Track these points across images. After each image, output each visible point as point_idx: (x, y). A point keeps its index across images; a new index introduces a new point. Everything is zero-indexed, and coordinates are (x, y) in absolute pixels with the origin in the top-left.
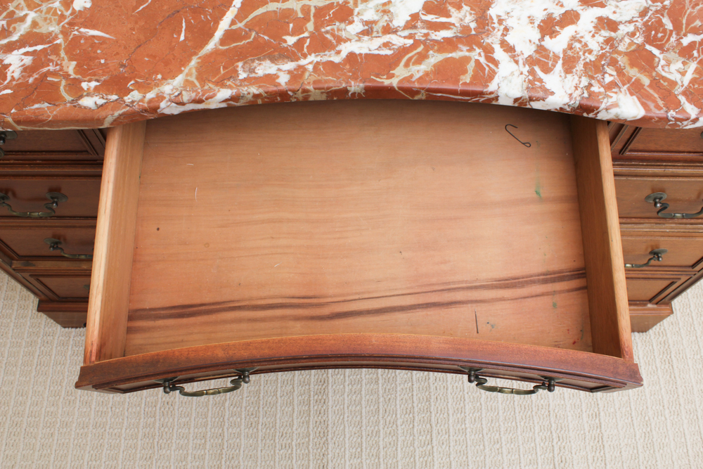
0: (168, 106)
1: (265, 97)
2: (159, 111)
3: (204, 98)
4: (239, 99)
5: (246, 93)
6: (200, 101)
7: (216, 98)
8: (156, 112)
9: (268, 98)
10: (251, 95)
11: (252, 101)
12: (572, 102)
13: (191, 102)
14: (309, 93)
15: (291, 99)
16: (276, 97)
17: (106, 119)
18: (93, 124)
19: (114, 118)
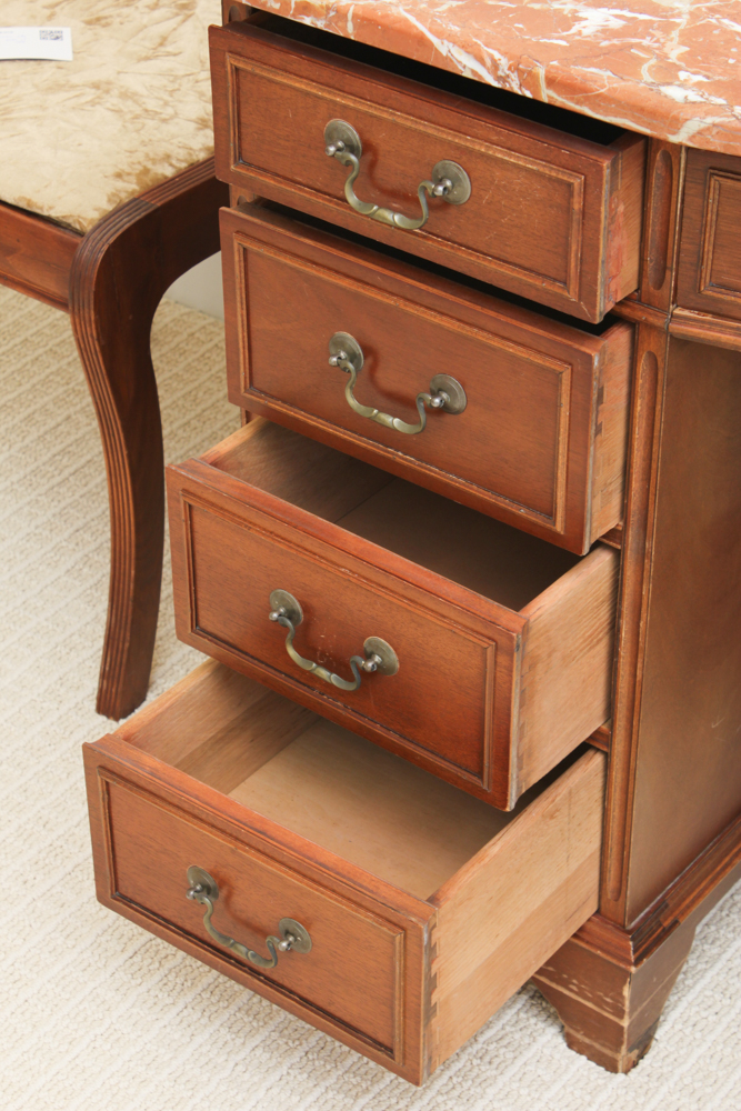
17: (688, 122)
18: (662, 125)
19: (703, 126)
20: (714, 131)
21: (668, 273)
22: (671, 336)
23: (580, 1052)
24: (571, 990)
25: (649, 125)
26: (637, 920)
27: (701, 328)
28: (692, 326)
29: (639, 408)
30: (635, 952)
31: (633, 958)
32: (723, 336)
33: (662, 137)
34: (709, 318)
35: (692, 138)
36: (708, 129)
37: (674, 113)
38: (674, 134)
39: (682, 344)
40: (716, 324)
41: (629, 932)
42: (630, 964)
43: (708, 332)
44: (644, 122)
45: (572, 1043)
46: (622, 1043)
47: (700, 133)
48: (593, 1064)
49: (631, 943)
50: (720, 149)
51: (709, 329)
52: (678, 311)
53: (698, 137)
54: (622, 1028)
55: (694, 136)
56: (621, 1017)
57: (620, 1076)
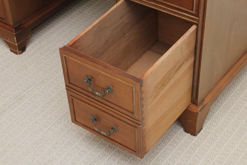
23: (12, 52)
24: (8, 40)
26: (16, 26)
30: (15, 31)
31: (14, 32)
41: (14, 28)
42: (14, 33)
45: (11, 51)
46: (17, 49)
48: (14, 54)
49: (14, 29)
54: (16, 46)
56: (16, 44)
57: (18, 55)
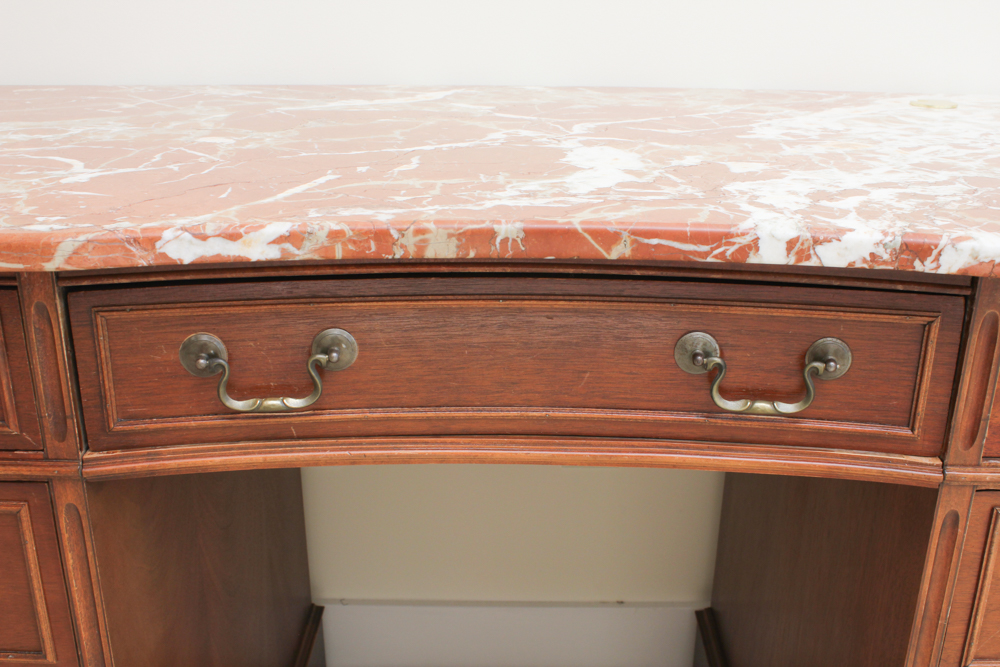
0: (177, 237)
1: (351, 241)
2: (158, 244)
3: (242, 231)
4: (303, 239)
5: (317, 227)
6: (233, 237)
7: (263, 231)
8: (154, 247)
9: (354, 242)
10: (326, 231)
11: (326, 247)
12: (889, 238)
13: (219, 236)
14: (427, 236)
15: (395, 248)
16: (367, 241)
17: (61, 245)
18: (35, 255)
19: (77, 244)
20: (90, 247)
21: (69, 421)
22: (87, 482)
25: (20, 260)
27: (114, 464)
28: (105, 465)
29: (71, 562)
32: (136, 465)
33: (37, 269)
34: (119, 453)
35: (68, 260)
36: (83, 246)
37: (44, 240)
38: (49, 260)
39: (99, 487)
40: (127, 456)
43: (122, 466)
44: (13, 258)
47: (75, 252)
50: (100, 265)
51: (122, 463)
52: (89, 455)
53: (75, 257)
55: (70, 258)
